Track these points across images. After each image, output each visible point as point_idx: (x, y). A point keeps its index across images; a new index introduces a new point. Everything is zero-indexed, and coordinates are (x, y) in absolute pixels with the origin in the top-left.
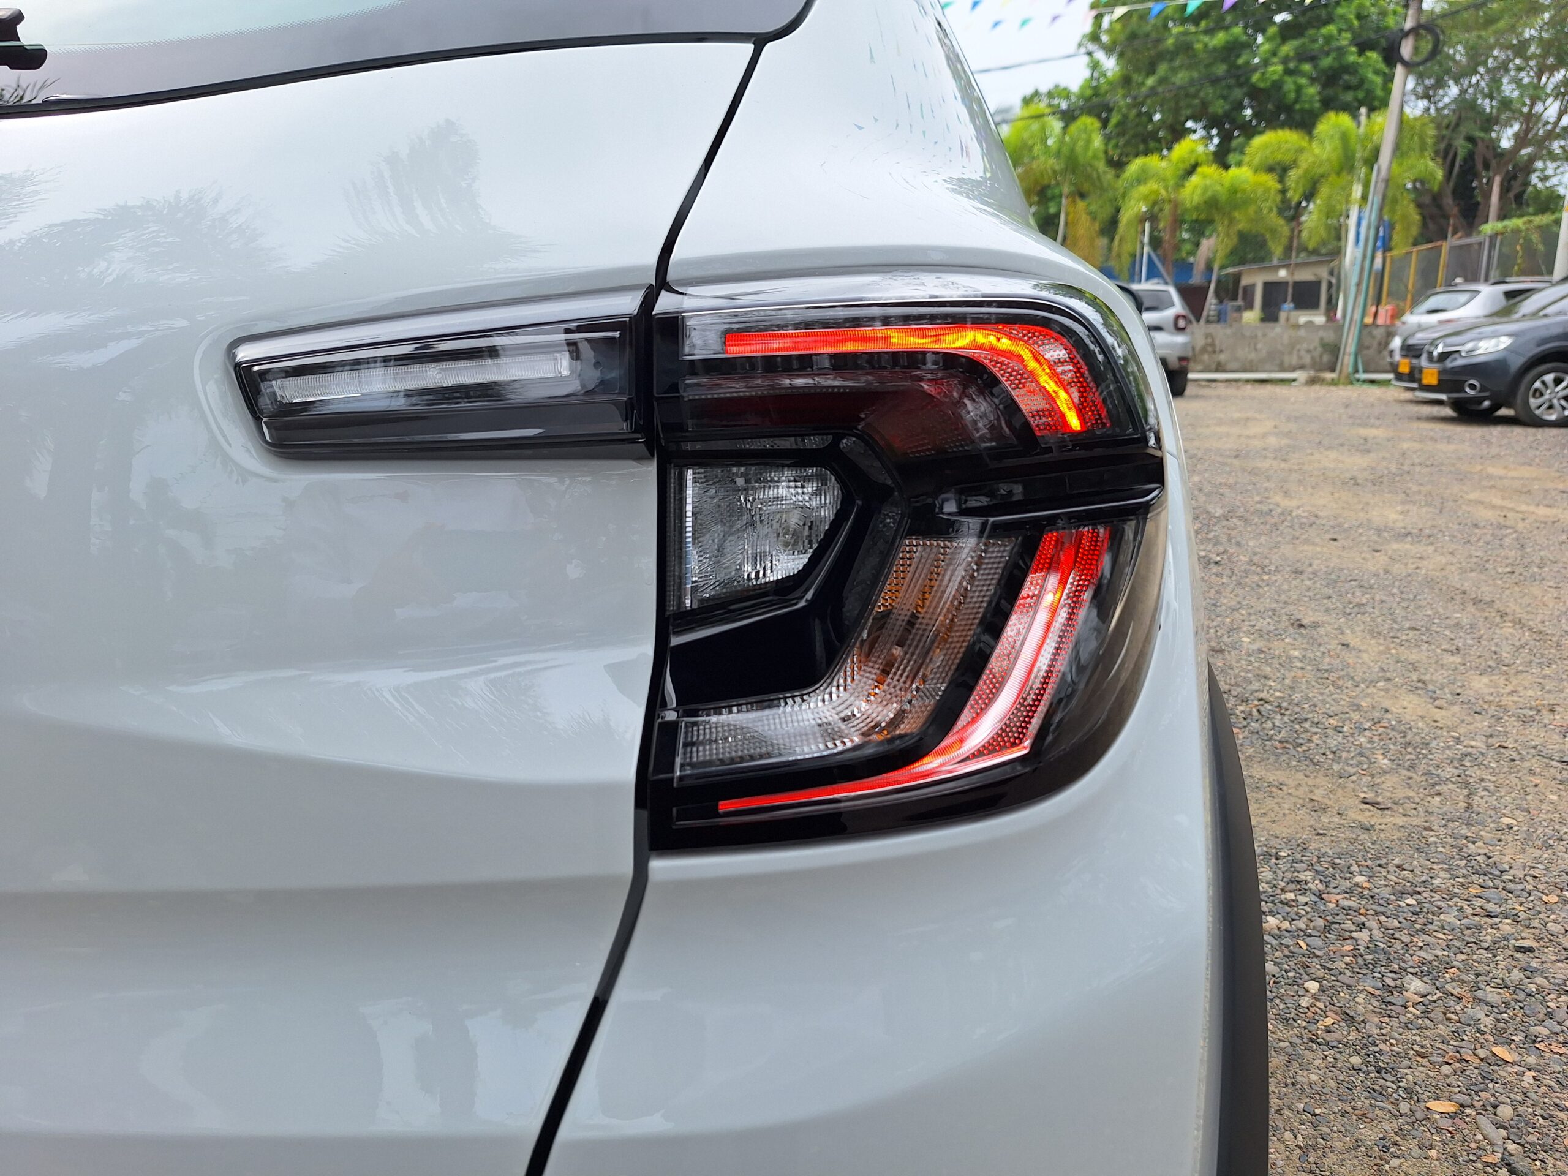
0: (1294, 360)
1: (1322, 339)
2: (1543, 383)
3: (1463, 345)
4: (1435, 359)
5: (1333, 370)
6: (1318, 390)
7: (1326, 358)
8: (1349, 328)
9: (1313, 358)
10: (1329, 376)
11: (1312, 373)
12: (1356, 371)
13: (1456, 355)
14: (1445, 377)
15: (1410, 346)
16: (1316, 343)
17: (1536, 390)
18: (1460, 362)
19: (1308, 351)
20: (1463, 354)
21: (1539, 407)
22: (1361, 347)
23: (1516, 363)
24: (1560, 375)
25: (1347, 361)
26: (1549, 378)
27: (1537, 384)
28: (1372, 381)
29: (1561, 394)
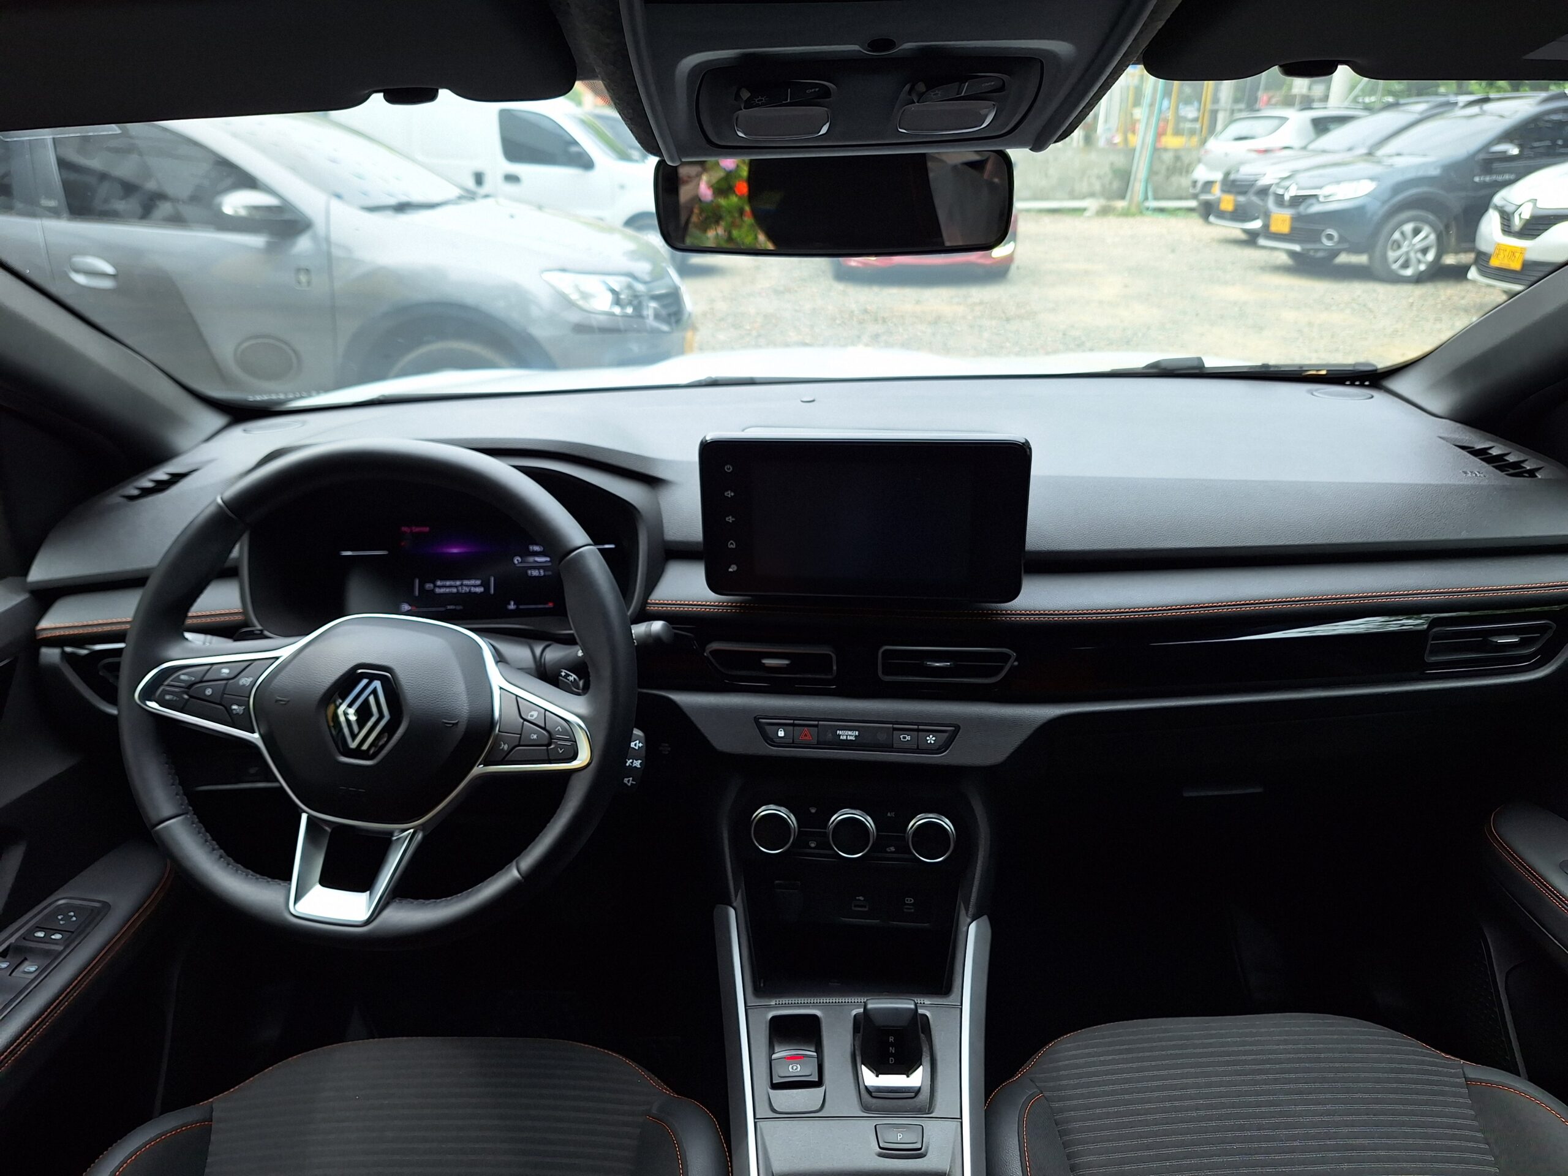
0: (1084, 187)
1: (1112, 164)
2: (1403, 234)
3: (1321, 188)
4: (1287, 203)
5: (1122, 197)
6: (1112, 221)
7: (1116, 185)
8: (1140, 156)
9: (1103, 186)
10: (1120, 204)
11: (1102, 202)
12: (1146, 198)
13: (1313, 201)
14: (1298, 225)
15: (1234, 181)
16: (1106, 169)
17: (1395, 241)
18: (1316, 208)
19: (1099, 177)
20: (1321, 199)
21: (1395, 262)
22: (1152, 172)
23: (1377, 209)
24: (1419, 225)
25: (1138, 187)
26: (1408, 228)
27: (1397, 235)
28: (1162, 210)
29: (1419, 246)
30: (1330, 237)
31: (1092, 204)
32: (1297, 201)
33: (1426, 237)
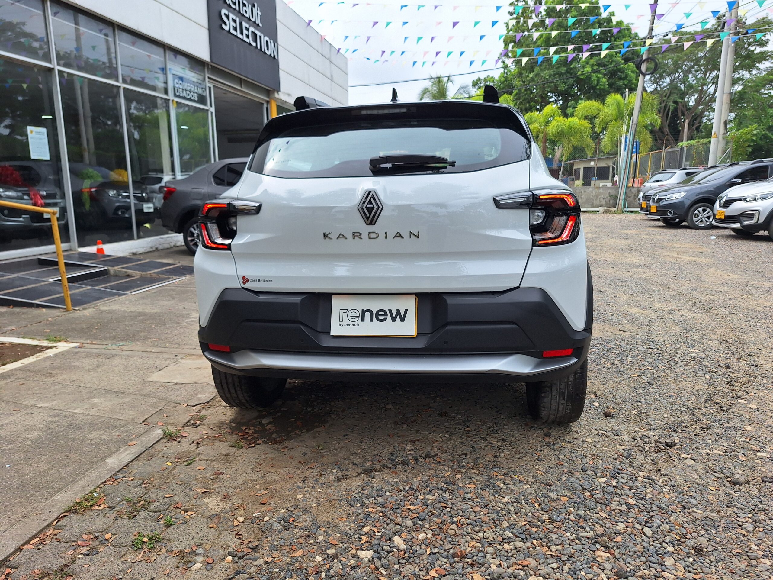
0: (598, 202)
1: (609, 193)
2: (698, 211)
3: (666, 196)
4: (656, 202)
5: (615, 207)
6: (608, 215)
7: (611, 202)
8: (622, 189)
9: (606, 202)
10: (613, 209)
11: (606, 208)
12: (625, 207)
13: (664, 200)
14: (659, 209)
15: (646, 196)
16: (607, 195)
18: (665, 203)
19: (604, 198)
20: (666, 200)
21: (697, 221)
23: (688, 203)
24: (704, 208)
25: (621, 203)
26: (701, 209)
27: (696, 212)
28: (632, 212)
29: (706, 216)
30: (670, 213)
31: (601, 209)
32: (659, 200)
33: (709, 212)
